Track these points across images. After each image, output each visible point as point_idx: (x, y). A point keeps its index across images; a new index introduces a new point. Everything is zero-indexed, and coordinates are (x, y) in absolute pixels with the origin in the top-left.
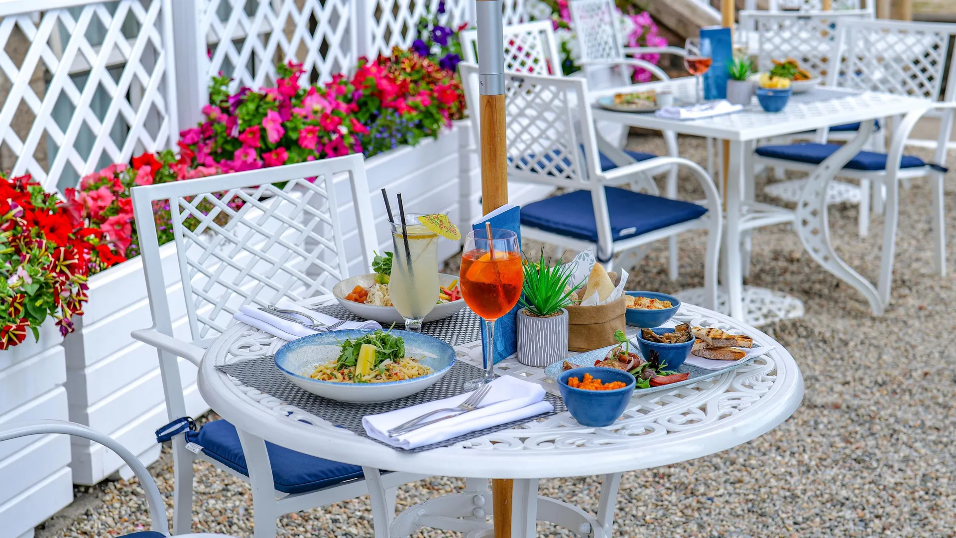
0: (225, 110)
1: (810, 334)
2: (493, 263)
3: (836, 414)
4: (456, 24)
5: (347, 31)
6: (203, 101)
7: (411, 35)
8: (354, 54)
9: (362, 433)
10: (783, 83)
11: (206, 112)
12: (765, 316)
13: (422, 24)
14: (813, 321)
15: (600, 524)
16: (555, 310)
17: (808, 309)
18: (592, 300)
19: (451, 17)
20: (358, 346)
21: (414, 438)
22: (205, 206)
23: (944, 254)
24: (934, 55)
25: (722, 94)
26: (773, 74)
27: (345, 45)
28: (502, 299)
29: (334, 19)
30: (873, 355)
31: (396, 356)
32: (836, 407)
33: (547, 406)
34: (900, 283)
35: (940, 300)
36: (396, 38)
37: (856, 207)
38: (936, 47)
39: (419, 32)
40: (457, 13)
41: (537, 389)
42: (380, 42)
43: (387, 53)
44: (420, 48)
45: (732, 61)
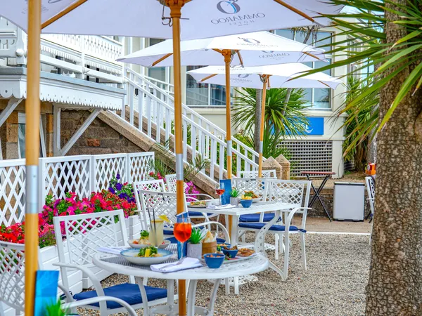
0: (51, 207)
1: (261, 286)
2: (184, 225)
3: (272, 308)
4: (123, 183)
5: (88, 182)
6: (44, 204)
7: (108, 185)
8: (90, 191)
9: (151, 270)
10: (249, 198)
11: (44, 208)
12: (245, 281)
13: (112, 182)
14: (261, 282)
15: (210, 310)
16: (198, 243)
17: (259, 280)
18: (208, 241)
19: (121, 180)
20: (145, 249)
21: (167, 269)
22: (75, 224)
23: (306, 264)
24: (299, 197)
25: (228, 202)
26: (245, 196)
27: (87, 188)
28: (186, 236)
29: (84, 178)
30: (283, 292)
31: (156, 252)
32: (272, 305)
33: (200, 264)
34: (291, 272)
35: (304, 277)
36: (103, 187)
37: (273, 251)
38: (299, 194)
39: (111, 185)
40: (123, 179)
41: (197, 260)
42: (98, 188)
43: (100, 192)
44: (111, 190)
45: (231, 190)
